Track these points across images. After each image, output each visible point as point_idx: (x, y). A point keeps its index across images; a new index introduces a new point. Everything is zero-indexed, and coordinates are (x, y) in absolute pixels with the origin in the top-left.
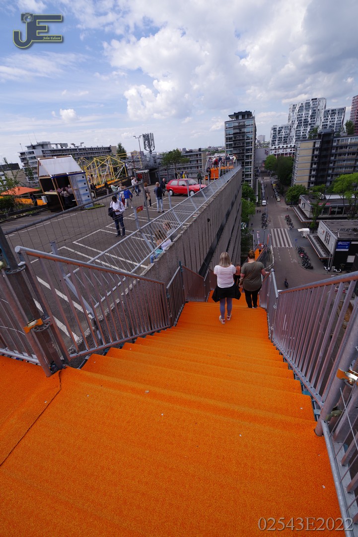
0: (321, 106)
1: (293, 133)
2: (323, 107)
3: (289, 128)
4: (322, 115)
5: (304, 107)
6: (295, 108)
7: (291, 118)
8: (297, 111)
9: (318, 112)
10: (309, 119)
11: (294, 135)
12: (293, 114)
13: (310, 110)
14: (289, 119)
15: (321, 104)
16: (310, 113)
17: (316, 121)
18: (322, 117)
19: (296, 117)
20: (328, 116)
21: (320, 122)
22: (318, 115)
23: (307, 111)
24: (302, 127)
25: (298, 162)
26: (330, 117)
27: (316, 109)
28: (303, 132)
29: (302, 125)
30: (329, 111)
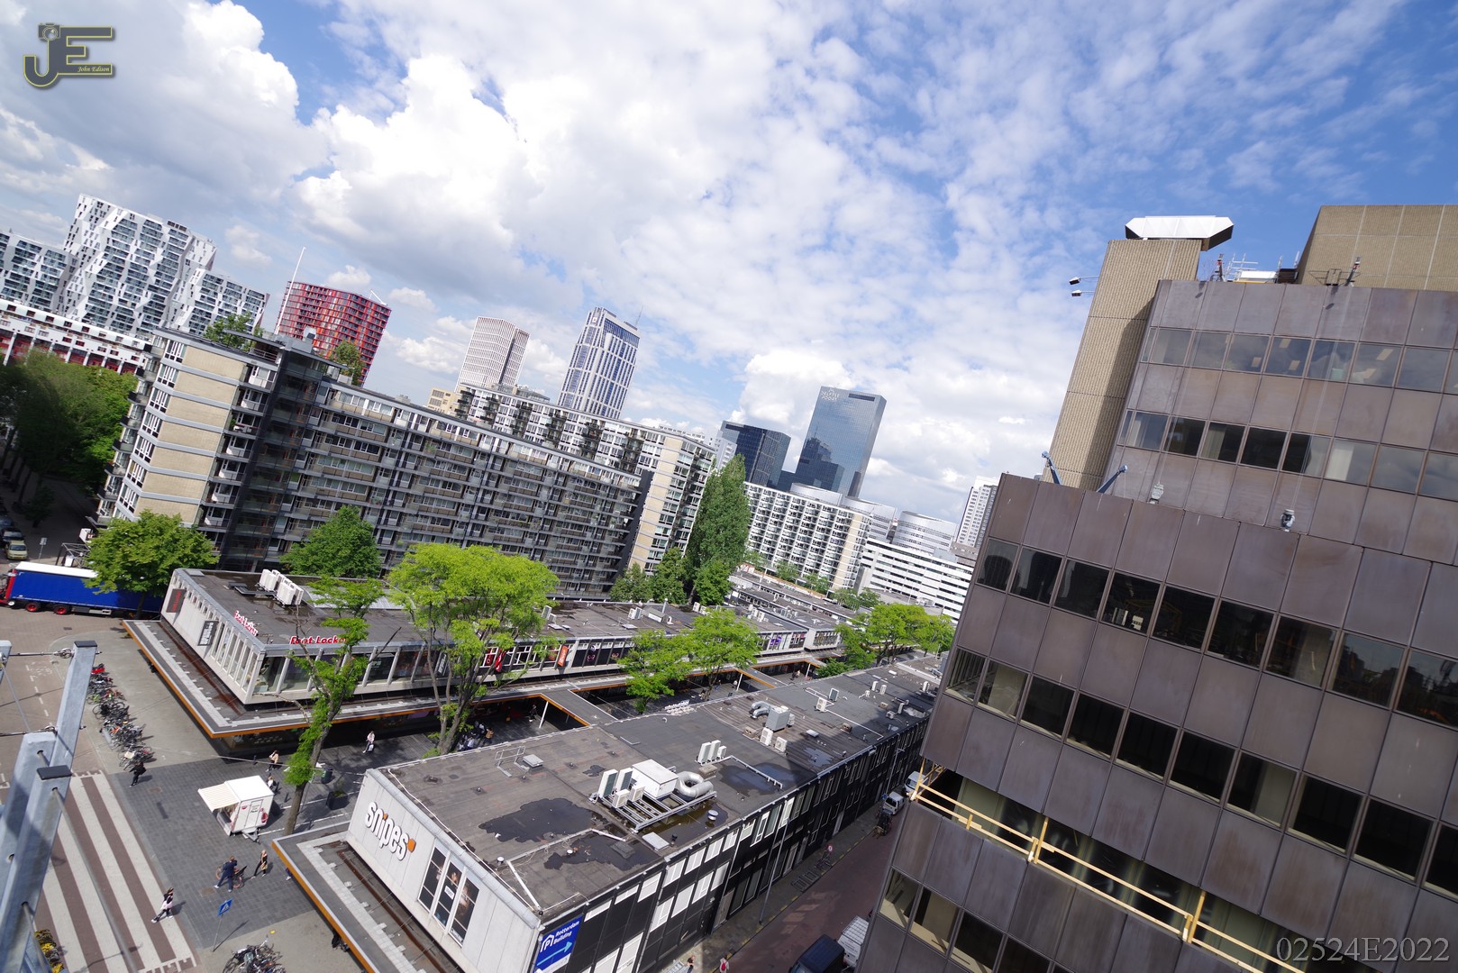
0: (200, 253)
1: (81, 286)
2: (205, 262)
3: (67, 262)
4: (196, 280)
5: (139, 230)
6: (104, 214)
7: (82, 237)
8: (111, 226)
9: (186, 267)
10: (152, 272)
11: (85, 294)
12: (93, 227)
13: (160, 250)
14: (71, 236)
15: (198, 249)
16: (159, 256)
17: (176, 289)
18: (197, 289)
19: (101, 240)
20: (216, 294)
21: (186, 298)
22: (184, 276)
23: (144, 245)
24: (120, 284)
25: (163, 416)
26: (220, 297)
27: (180, 255)
28: (120, 300)
29: (120, 276)
30: (219, 280)
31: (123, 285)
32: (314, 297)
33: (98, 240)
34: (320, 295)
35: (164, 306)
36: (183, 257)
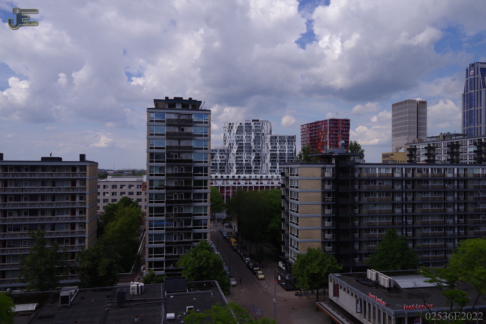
0: (265, 129)
1: (232, 160)
2: (269, 132)
3: (226, 152)
4: (268, 141)
5: (244, 129)
6: (232, 127)
7: (228, 140)
8: (235, 132)
9: (263, 137)
10: (252, 144)
11: (234, 162)
12: (230, 134)
13: (253, 134)
14: (225, 141)
15: (265, 127)
16: (253, 137)
17: (262, 148)
18: (269, 144)
19: (234, 139)
20: (276, 144)
21: (266, 150)
22: (263, 142)
23: (247, 134)
24: (244, 154)
25: (298, 202)
26: (278, 145)
27: (260, 133)
28: (246, 160)
29: (243, 150)
30: (276, 137)
31: (245, 154)
32: (314, 128)
33: (233, 139)
34: (316, 127)
35: (260, 157)
36: (261, 133)
